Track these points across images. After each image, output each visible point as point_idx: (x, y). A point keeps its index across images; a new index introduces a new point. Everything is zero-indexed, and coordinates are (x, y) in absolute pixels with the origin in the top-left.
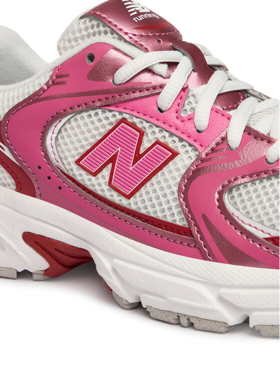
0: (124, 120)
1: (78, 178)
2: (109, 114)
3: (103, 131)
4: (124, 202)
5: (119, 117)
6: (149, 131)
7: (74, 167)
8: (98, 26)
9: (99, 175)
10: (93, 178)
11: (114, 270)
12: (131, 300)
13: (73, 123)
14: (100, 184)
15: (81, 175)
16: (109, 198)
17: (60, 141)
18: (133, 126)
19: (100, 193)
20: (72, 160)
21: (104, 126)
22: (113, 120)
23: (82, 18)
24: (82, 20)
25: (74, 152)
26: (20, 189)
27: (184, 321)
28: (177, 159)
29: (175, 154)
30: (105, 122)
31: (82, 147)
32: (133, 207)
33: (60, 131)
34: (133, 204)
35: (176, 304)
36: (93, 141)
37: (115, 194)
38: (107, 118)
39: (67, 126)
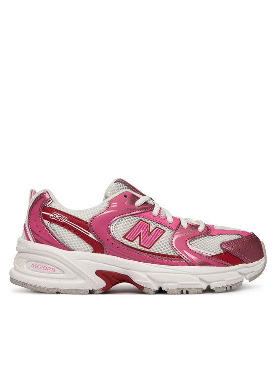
0: (141, 220)
3: (134, 224)
4: (148, 250)
5: (139, 219)
6: (152, 224)
7: (123, 239)
8: (123, 186)
9: (135, 241)
10: (132, 243)
11: (149, 277)
12: (157, 289)
13: (121, 222)
14: (135, 244)
15: (126, 242)
17: (116, 229)
18: (145, 222)
19: (136, 248)
20: (121, 236)
22: (137, 220)
23: (115, 182)
24: (116, 183)
25: (122, 233)
26: (95, 251)
27: (184, 291)
28: (165, 233)
29: (165, 231)
30: (134, 221)
31: (126, 231)
33: (116, 225)
36: (130, 228)
37: (142, 247)
38: (134, 219)
39: (119, 223)
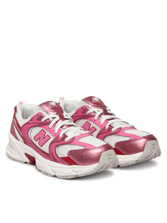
1: (33, 142)
2: (40, 128)
3: (39, 132)
7: (33, 139)
8: (41, 108)
10: (36, 142)
16: (38, 146)
17: (31, 133)
18: (44, 131)
19: (37, 145)
20: (33, 138)
21: (39, 131)
25: (33, 136)
30: (39, 130)
31: (35, 135)
32: (41, 149)
34: (41, 148)
35: (44, 170)
36: (37, 134)
39: (32, 130)
